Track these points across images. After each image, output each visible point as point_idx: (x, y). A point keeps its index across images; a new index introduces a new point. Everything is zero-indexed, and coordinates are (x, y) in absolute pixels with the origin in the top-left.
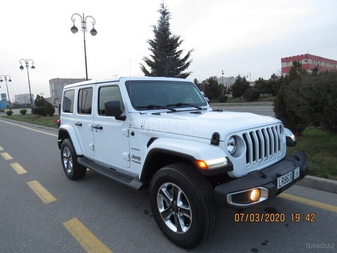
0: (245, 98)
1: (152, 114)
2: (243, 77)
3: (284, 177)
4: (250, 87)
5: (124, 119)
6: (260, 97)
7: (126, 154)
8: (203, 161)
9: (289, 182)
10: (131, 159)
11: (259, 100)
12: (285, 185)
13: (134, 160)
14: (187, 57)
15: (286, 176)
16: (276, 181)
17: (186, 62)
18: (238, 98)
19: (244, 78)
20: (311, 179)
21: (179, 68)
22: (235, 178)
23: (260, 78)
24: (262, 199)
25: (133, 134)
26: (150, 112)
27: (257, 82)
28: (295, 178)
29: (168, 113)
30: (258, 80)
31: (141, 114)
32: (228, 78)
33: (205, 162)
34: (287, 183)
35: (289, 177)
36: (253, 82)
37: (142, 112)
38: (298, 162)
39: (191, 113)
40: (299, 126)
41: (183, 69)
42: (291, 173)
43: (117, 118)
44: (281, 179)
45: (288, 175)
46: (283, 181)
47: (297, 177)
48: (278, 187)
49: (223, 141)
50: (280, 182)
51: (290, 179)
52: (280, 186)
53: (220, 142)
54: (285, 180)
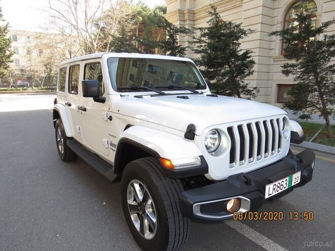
1: (135, 97)
3: (277, 183)
5: (103, 101)
7: (105, 140)
8: (169, 160)
9: (284, 189)
10: (110, 146)
12: (277, 193)
13: (112, 147)
15: (280, 182)
16: (264, 189)
22: (213, 182)
26: (132, 94)
28: (293, 184)
29: (152, 96)
31: (121, 96)
33: (171, 162)
34: (280, 191)
35: (284, 184)
37: (123, 94)
39: (178, 97)
42: (288, 179)
43: (96, 100)
44: (271, 186)
45: (283, 182)
46: (275, 189)
47: (297, 183)
48: (267, 196)
49: (199, 136)
50: (270, 190)
51: (285, 186)
52: (269, 195)
53: (195, 136)
54: (278, 187)
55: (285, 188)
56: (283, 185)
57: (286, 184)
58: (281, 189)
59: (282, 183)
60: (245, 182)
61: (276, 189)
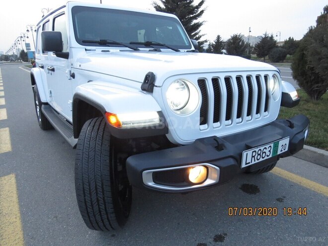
0: (270, 58)
1: (102, 51)
2: (270, 36)
3: (257, 150)
4: (277, 47)
6: (286, 58)
7: (70, 102)
8: (115, 115)
9: (266, 158)
11: (285, 61)
12: (257, 161)
14: (201, 4)
15: (262, 148)
16: (241, 156)
17: (200, 10)
18: (263, 59)
19: (272, 37)
20: (315, 152)
21: (191, 16)
22: (177, 145)
23: (290, 38)
24: (209, 182)
25: (73, 76)
26: (99, 49)
27: (286, 42)
28: (279, 152)
29: (126, 52)
30: (288, 39)
31: (86, 50)
32: (255, 38)
33: (116, 117)
34: (261, 160)
35: (267, 151)
36: (282, 42)
37: (88, 48)
38: (289, 128)
39: (150, 50)
40: (317, 87)
41: (195, 18)
42: (272, 145)
43: (58, 55)
44: (250, 152)
45: (266, 148)
46: (254, 157)
47: (283, 151)
48: (244, 165)
49: (160, 87)
50: (248, 158)
51: (268, 153)
52: (246, 164)
53: (155, 87)
54: (258, 155)
55: (268, 156)
56: (265, 152)
57: (270, 151)
58: (263, 158)
59: (265, 150)
60: (215, 147)
61: (256, 157)
